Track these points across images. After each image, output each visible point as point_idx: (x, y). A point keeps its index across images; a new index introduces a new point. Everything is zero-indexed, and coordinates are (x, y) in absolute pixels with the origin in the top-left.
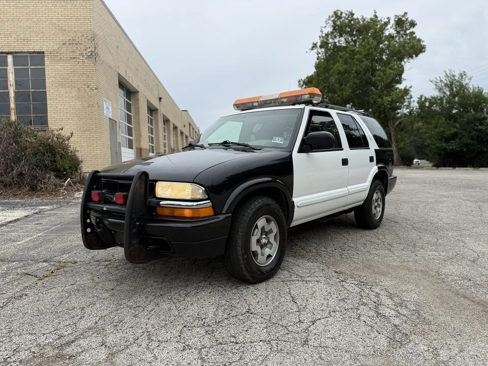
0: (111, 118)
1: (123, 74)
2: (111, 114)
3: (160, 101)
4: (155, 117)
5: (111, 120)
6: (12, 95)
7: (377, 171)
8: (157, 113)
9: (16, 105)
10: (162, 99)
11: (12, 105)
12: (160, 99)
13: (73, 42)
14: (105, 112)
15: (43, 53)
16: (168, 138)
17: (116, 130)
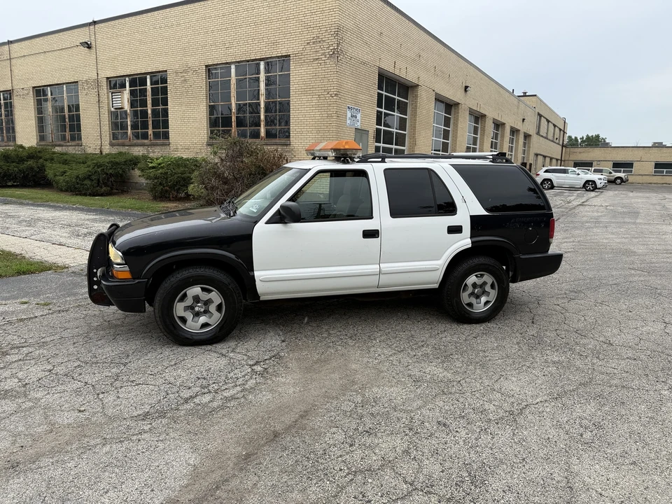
0: (359, 127)
1: (388, 67)
2: (359, 124)
3: (466, 91)
4: (455, 114)
5: (359, 131)
6: (262, 105)
7: (470, 246)
8: (458, 107)
9: (266, 117)
10: (469, 88)
11: (262, 117)
12: (466, 87)
13: (317, 41)
14: (348, 122)
15: (289, 56)
16: (480, 142)
17: (368, 142)
